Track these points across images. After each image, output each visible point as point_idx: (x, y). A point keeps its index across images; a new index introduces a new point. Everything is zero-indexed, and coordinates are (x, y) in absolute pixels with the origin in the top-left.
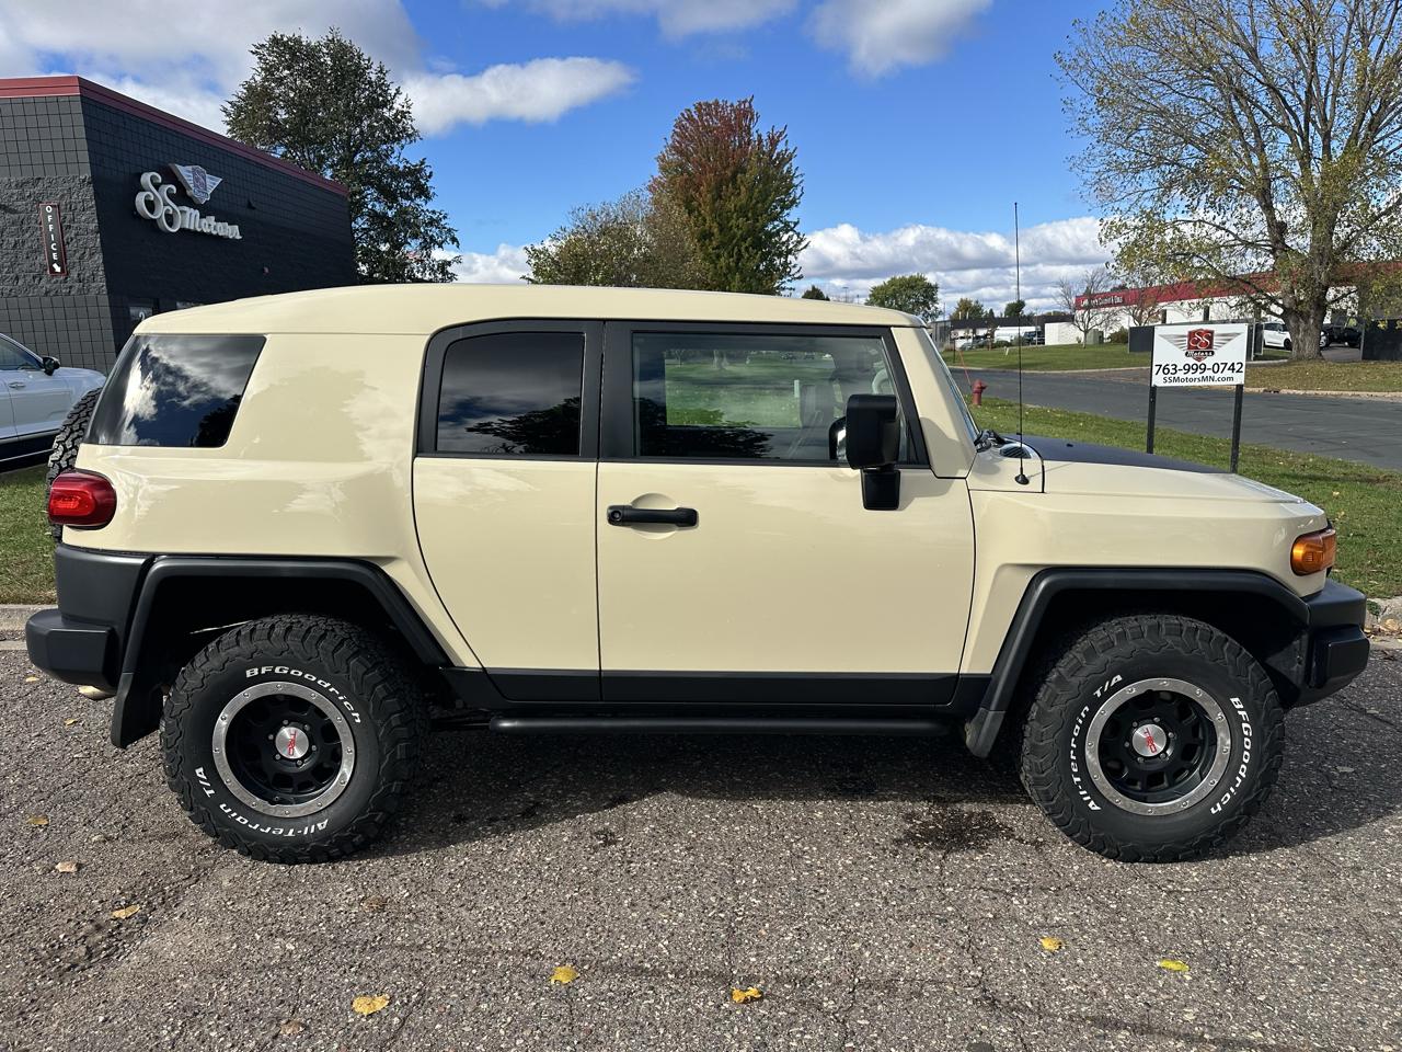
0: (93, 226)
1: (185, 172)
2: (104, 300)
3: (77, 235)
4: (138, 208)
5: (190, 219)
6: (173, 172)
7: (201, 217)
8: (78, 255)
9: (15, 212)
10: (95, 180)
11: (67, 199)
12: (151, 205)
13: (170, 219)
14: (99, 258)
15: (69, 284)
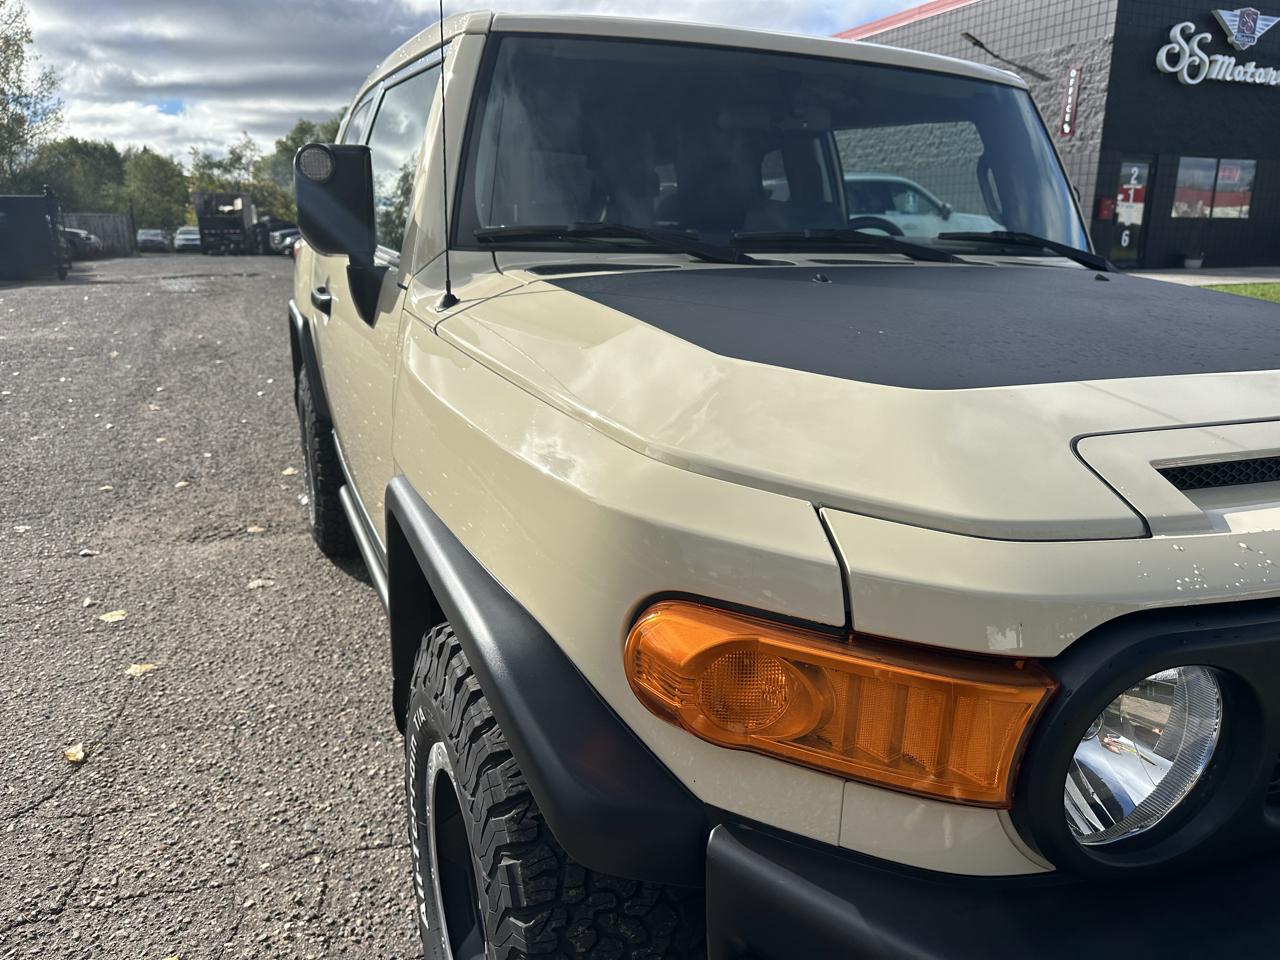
0: (1104, 85)
1: (1229, 19)
2: (1096, 156)
3: (1089, 95)
4: (1158, 63)
5: (1224, 68)
6: (1215, 19)
7: (1236, 65)
8: (1085, 115)
9: (1047, 79)
10: (1117, 40)
11: (1089, 62)
12: (1174, 59)
13: (1194, 71)
14: (1101, 117)
15: (1072, 143)
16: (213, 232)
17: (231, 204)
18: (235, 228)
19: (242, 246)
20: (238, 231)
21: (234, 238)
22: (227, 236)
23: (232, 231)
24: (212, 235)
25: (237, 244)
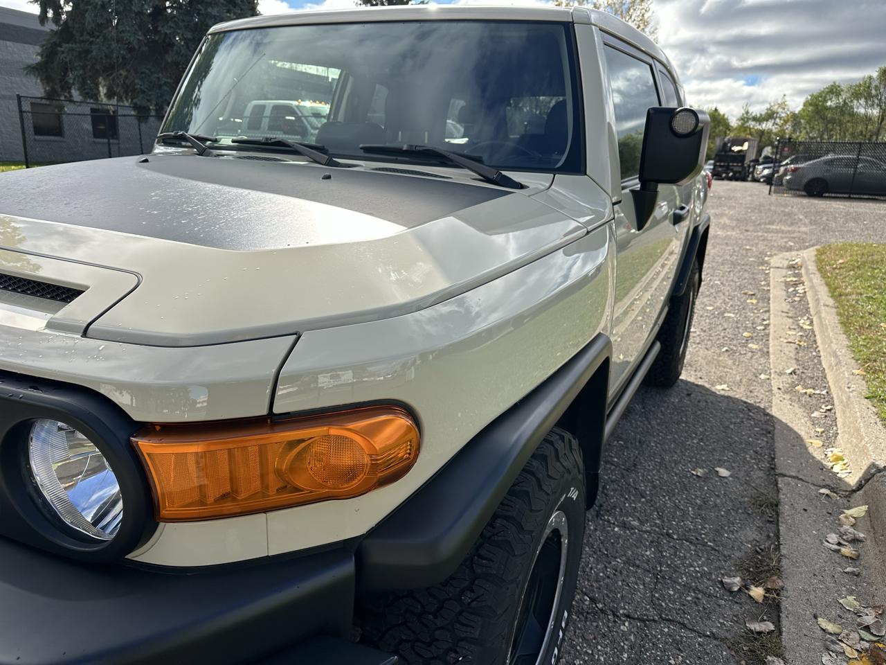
16: (722, 164)
17: (742, 145)
18: (738, 163)
19: (737, 175)
20: (740, 164)
21: (735, 169)
22: (731, 168)
23: (735, 164)
24: (721, 166)
25: (735, 173)
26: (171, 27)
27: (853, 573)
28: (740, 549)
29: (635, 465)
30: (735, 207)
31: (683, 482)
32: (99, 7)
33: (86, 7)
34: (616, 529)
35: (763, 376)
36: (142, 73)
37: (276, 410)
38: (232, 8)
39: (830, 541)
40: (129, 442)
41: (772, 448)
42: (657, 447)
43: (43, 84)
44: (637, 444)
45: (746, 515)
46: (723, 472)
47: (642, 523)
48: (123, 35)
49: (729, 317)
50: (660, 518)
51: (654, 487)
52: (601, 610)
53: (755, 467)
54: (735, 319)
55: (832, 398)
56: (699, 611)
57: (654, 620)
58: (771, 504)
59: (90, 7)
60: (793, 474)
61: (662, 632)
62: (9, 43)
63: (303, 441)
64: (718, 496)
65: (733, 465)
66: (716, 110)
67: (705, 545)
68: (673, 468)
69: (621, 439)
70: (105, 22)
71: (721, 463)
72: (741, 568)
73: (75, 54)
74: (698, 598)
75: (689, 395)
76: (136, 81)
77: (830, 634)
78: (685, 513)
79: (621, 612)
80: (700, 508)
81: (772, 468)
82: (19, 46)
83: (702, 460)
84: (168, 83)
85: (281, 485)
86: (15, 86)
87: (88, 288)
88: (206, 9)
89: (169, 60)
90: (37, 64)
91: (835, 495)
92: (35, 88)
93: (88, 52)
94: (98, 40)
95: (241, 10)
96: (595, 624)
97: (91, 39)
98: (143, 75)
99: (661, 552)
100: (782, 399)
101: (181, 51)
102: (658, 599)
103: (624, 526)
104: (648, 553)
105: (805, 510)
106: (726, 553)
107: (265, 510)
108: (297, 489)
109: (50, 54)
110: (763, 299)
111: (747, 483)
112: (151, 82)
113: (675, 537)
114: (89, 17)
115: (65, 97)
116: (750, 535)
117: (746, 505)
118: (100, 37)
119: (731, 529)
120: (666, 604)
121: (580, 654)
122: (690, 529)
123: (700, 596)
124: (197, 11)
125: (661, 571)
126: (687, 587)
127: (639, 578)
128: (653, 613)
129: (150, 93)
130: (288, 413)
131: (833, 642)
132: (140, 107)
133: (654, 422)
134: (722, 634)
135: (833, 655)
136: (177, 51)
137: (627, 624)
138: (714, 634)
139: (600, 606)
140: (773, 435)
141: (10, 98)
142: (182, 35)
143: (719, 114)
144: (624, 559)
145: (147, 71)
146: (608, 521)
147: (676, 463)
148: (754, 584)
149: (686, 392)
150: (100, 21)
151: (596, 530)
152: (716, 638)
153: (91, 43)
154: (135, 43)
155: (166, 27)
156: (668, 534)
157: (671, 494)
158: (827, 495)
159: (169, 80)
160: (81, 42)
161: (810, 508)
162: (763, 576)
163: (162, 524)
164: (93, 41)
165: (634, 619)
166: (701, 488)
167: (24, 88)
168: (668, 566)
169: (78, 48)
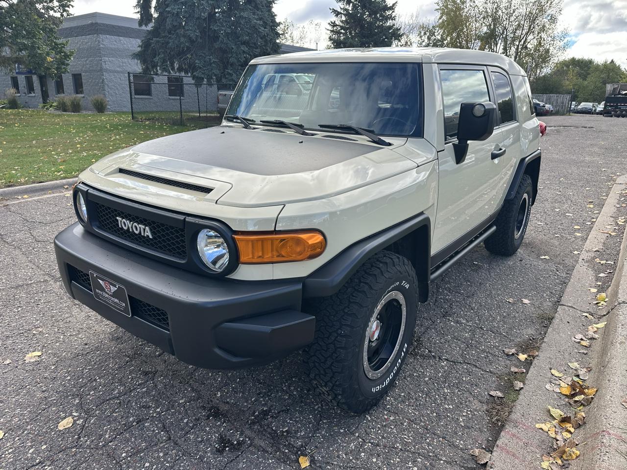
16: (612, 104)
22: (619, 107)
23: (623, 104)
24: (610, 106)
26: (218, 26)
27: (583, 353)
28: (520, 337)
29: (473, 295)
30: (607, 139)
31: (499, 305)
32: (175, 15)
33: (168, 15)
34: (452, 323)
35: (576, 252)
36: (200, 56)
37: (277, 229)
38: (256, 11)
39: (576, 337)
40: (232, 236)
41: (562, 292)
42: (490, 286)
43: (141, 64)
44: (478, 284)
45: (531, 323)
46: (526, 301)
47: (468, 321)
48: (187, 32)
49: (569, 216)
50: (479, 320)
51: (481, 306)
52: (433, 356)
53: (548, 300)
54: (572, 217)
55: (616, 266)
56: (486, 361)
57: (461, 363)
58: (549, 319)
59: (170, 15)
60: (570, 305)
61: (463, 368)
62: (121, 38)
63: (284, 240)
64: (518, 312)
65: (534, 298)
66: (612, 61)
67: (501, 334)
68: (495, 297)
69: (469, 281)
70: (178, 24)
71: (526, 297)
72: (517, 345)
73: (160, 44)
74: (488, 356)
75: (521, 260)
76: (197, 61)
77: (556, 377)
78: (494, 319)
79: (444, 358)
80: (505, 317)
81: (558, 301)
82: (127, 39)
83: (515, 295)
84: (216, 62)
85: (278, 254)
86: (124, 64)
87: (215, 188)
88: (240, 13)
89: (217, 47)
90: (139, 52)
91: (591, 316)
92: (137, 67)
93: (168, 43)
94: (173, 36)
95: (262, 12)
96: (428, 361)
97: (170, 36)
98: (201, 57)
99: (474, 335)
100: (582, 265)
101: (224, 41)
102: (465, 354)
103: (457, 322)
104: (466, 335)
105: (568, 322)
106: (512, 338)
107: (272, 263)
108: (283, 256)
109: (146, 45)
110: (599, 205)
111: (539, 308)
112: (205, 62)
113: (485, 329)
114: (169, 21)
115: (154, 72)
116: (529, 332)
117: (533, 318)
118: (175, 34)
119: (519, 328)
120: (469, 357)
121: (417, 371)
122: (495, 326)
123: (489, 355)
124: (234, 15)
125: (471, 343)
126: (483, 351)
127: (458, 345)
128: (460, 360)
129: (204, 68)
130: (280, 231)
131: (555, 380)
132: (197, 77)
133: (493, 274)
134: (495, 371)
135: (554, 385)
136: (221, 41)
137: (445, 362)
138: (491, 371)
139: (433, 354)
140: (567, 285)
141: (122, 72)
142: (225, 30)
143: (615, 65)
144: (453, 336)
145: (203, 55)
146: (449, 320)
147: (498, 295)
148: (522, 353)
149: (520, 259)
150: (175, 24)
151: (440, 322)
152: (491, 373)
153: (170, 38)
154: (194, 38)
155: (215, 26)
156: (481, 328)
157: (489, 309)
158: (586, 316)
159: (216, 60)
160: (163, 37)
161: (572, 322)
162: (529, 350)
163: (240, 264)
164: (170, 37)
165: (449, 361)
166: (509, 308)
167: (129, 66)
168: (476, 341)
169: (162, 40)
